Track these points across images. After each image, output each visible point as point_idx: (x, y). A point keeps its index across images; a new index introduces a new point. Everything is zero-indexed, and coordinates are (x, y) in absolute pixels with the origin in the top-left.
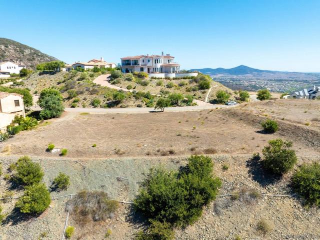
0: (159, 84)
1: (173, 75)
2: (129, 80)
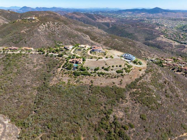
0: (98, 54)
1: (101, 52)
2: (93, 53)
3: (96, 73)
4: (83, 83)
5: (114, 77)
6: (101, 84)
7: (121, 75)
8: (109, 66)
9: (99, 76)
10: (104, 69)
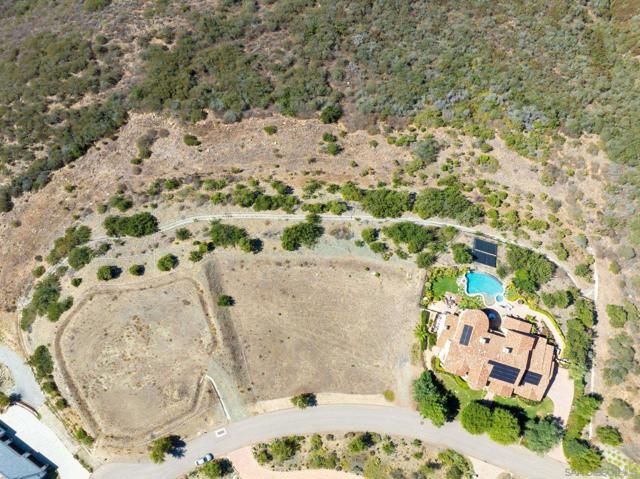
3: (309, 207)
4: (393, 141)
5: (184, 187)
6: (272, 130)
7: (129, 205)
8: (199, 266)
9: (288, 190)
10: (243, 233)
